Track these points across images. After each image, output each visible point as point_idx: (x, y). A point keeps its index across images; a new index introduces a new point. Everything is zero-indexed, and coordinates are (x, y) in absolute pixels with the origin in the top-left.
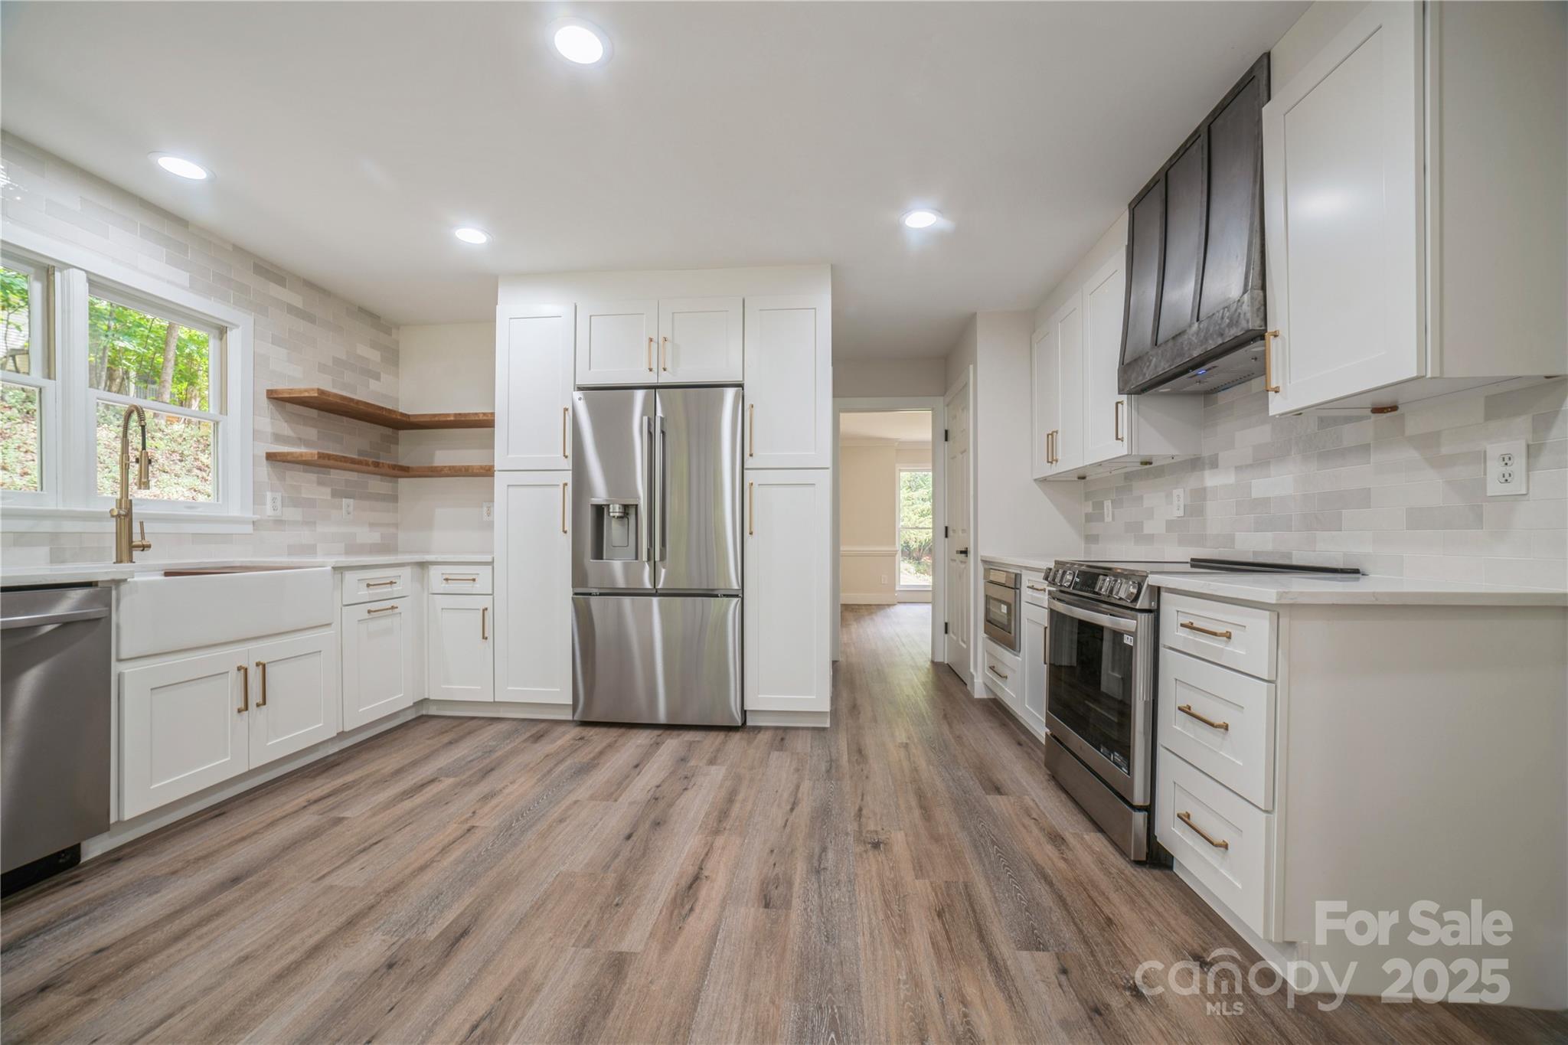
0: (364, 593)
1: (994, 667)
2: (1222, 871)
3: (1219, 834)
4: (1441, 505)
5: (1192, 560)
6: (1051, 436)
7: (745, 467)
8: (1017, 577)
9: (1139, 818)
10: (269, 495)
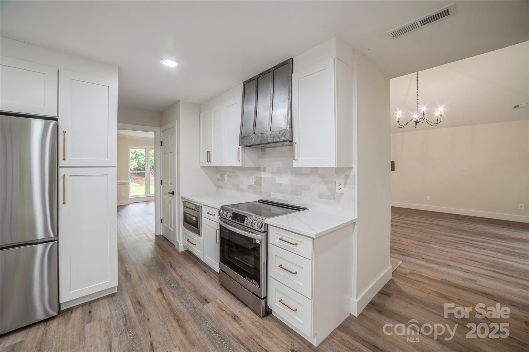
1: (188, 240)
2: (295, 317)
3: (294, 306)
4: (326, 193)
5: (259, 200)
6: (209, 153)
7: (60, 165)
8: (199, 207)
9: (263, 302)
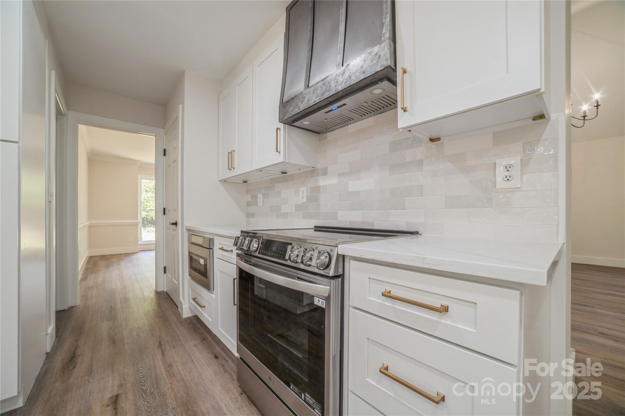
1: (195, 299)
4: (467, 194)
5: (315, 227)
6: (231, 154)
8: (211, 241)
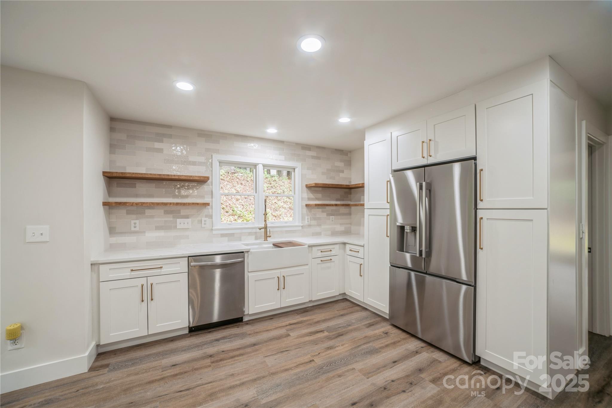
0: (320, 254)
7: (477, 208)
10: (306, 217)
